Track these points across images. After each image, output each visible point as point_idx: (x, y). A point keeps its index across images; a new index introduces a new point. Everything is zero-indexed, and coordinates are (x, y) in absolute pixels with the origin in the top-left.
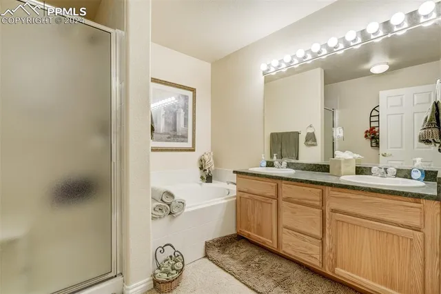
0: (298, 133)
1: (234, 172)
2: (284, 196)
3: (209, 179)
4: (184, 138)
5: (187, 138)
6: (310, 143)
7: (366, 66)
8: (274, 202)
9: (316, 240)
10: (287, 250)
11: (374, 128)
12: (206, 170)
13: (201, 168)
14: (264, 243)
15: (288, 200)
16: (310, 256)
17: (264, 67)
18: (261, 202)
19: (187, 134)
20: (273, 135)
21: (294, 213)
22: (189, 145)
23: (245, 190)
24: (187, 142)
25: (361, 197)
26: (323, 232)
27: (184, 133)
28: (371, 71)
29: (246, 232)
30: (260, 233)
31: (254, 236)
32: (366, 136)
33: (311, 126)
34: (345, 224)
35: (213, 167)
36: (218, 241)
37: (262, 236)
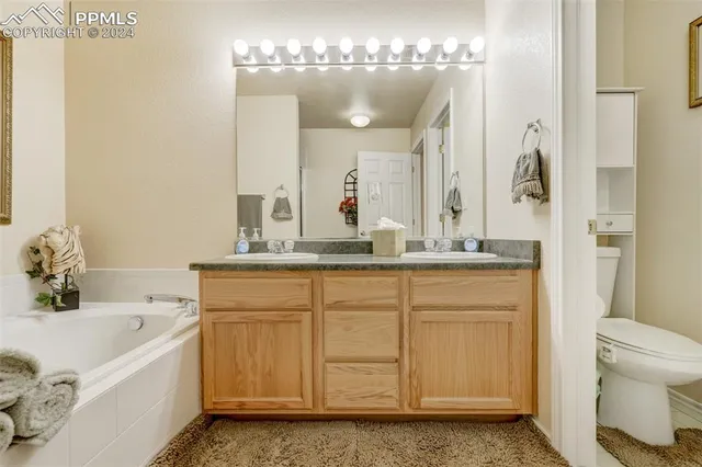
0: (260, 198)
1: (193, 267)
2: (329, 300)
3: (69, 299)
6: (282, 215)
7: (346, 114)
8: (307, 316)
9: (390, 365)
10: (337, 403)
11: (350, 199)
12: (53, 277)
13: (35, 272)
14: (284, 407)
15: (338, 306)
16: (382, 396)
18: (274, 323)
21: (347, 329)
23: (232, 305)
26: (401, 347)
28: (351, 122)
29: (229, 402)
30: (271, 390)
31: (255, 401)
32: (341, 209)
33: (281, 188)
34: (434, 325)
35: (82, 267)
37: (276, 396)
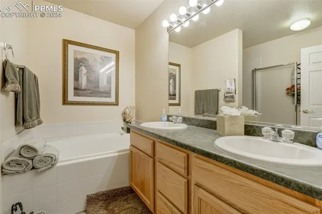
0: (218, 91)
4: (107, 94)
5: (110, 93)
7: (286, 24)
13: (124, 120)
15: (160, 160)
17: (165, 24)
19: (110, 90)
20: (197, 92)
21: (164, 177)
22: (112, 99)
24: (110, 97)
25: (226, 173)
27: (107, 90)
28: (291, 28)
36: (103, 194)
